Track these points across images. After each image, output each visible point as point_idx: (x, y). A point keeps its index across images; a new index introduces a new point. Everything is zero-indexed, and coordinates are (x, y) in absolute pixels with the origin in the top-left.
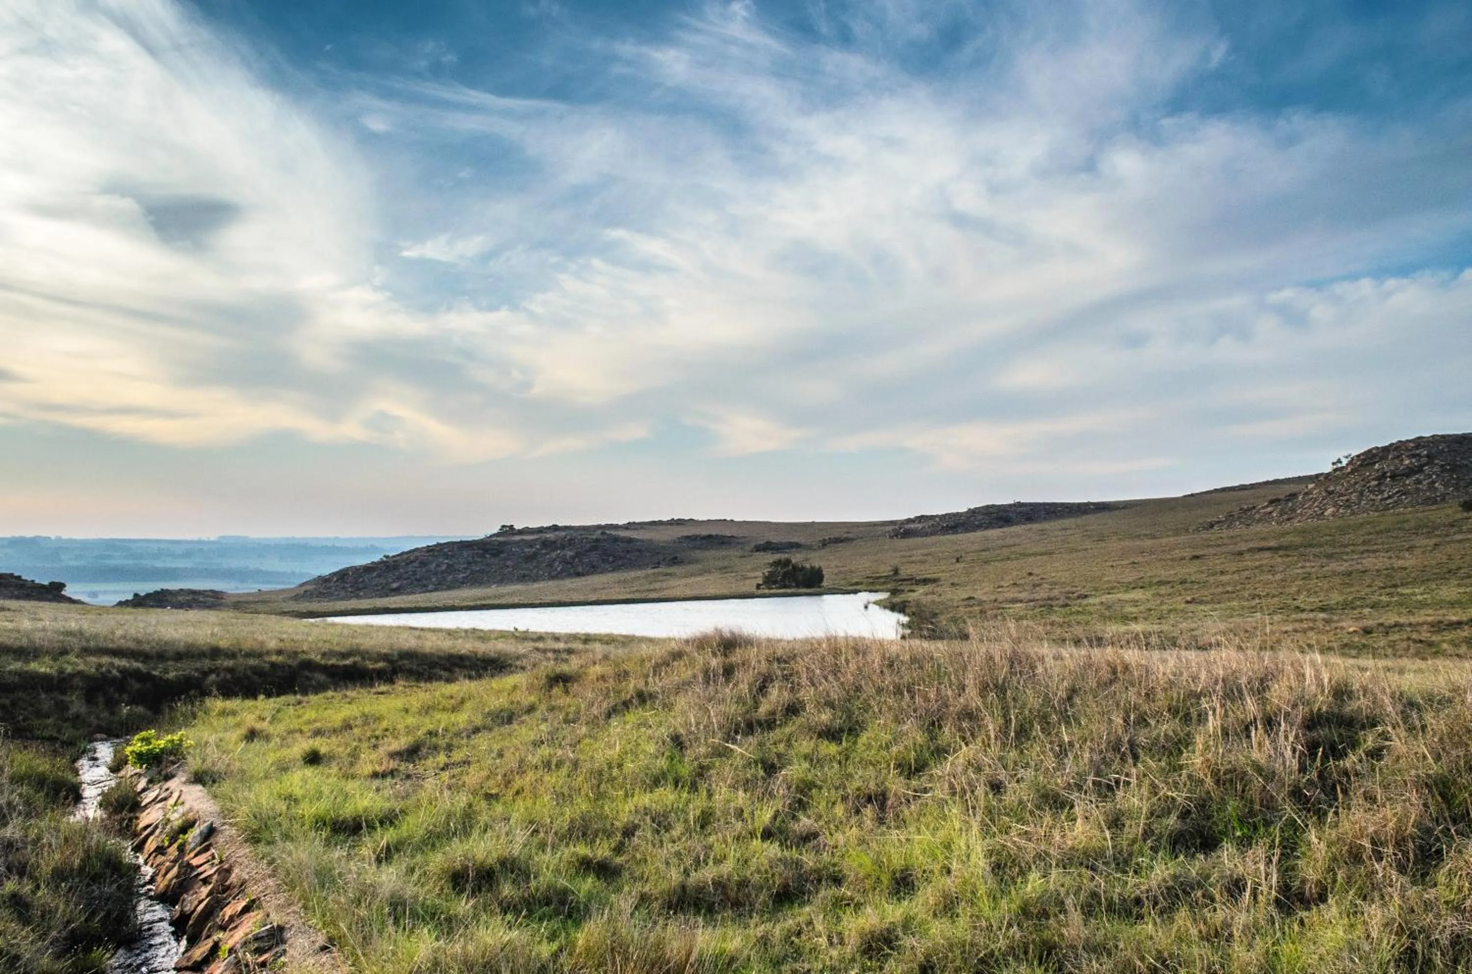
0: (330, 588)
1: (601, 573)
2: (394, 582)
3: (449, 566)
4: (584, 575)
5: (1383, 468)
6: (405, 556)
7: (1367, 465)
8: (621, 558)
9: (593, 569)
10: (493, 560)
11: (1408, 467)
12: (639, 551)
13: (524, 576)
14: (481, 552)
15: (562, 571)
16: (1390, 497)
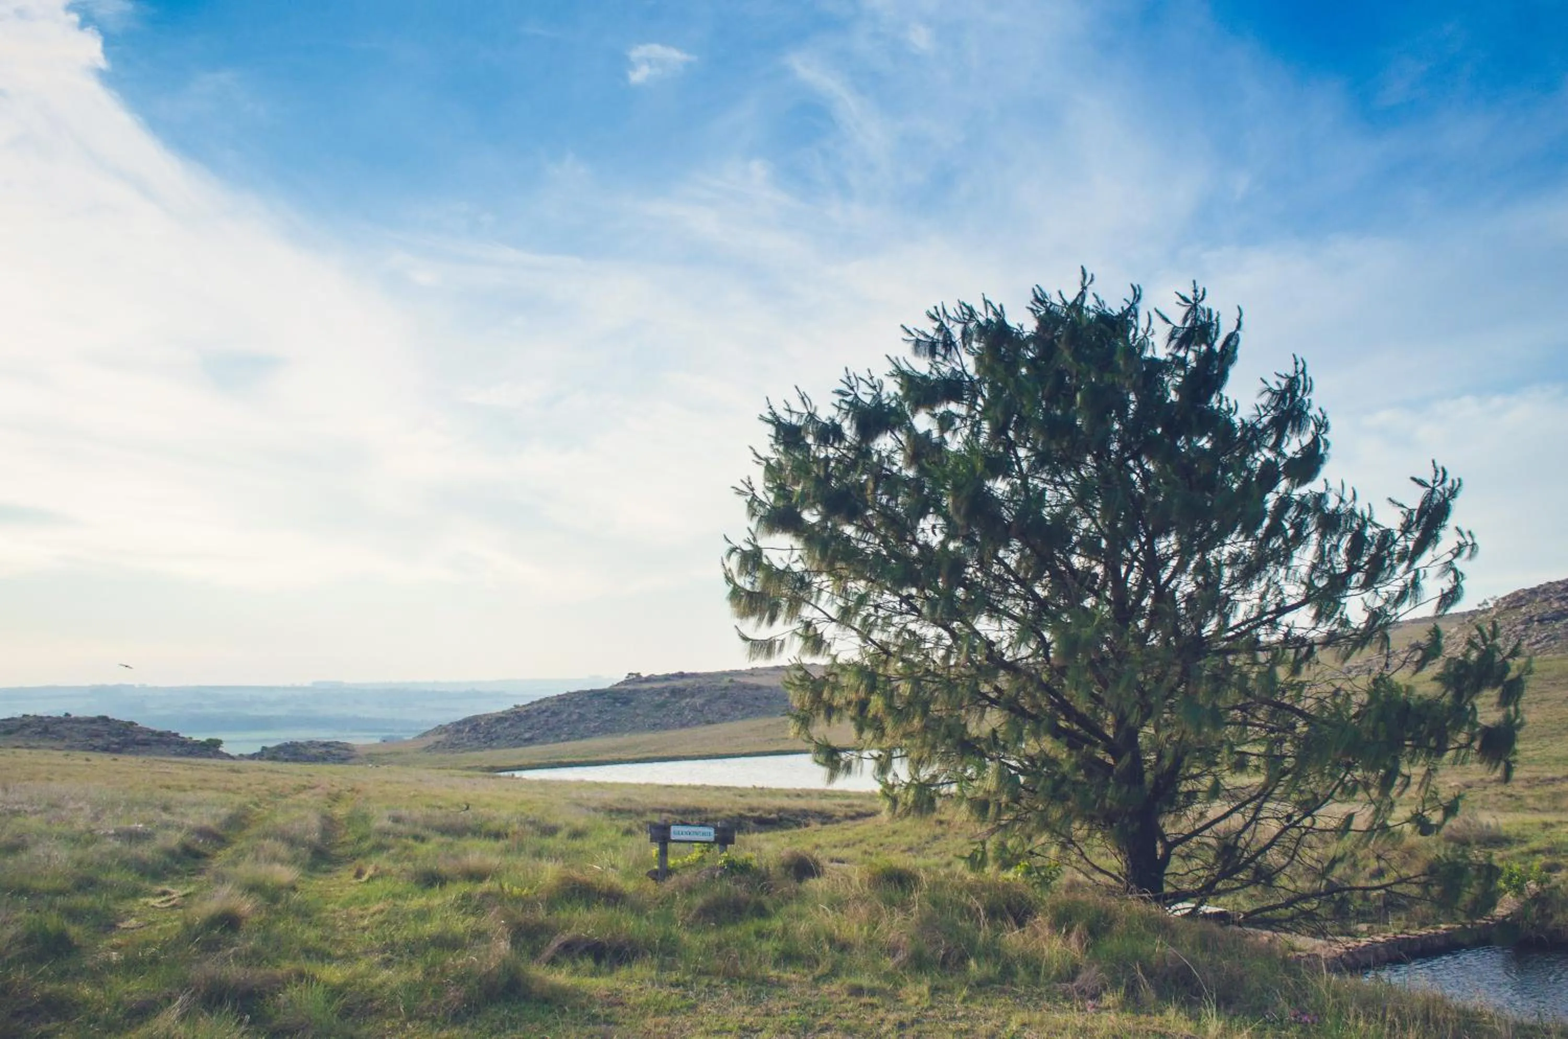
0: (462, 739)
1: (731, 720)
2: (526, 732)
3: (581, 715)
4: (713, 723)
5: (1530, 612)
6: (536, 706)
7: (1513, 608)
8: (750, 706)
9: (724, 717)
10: (622, 709)
11: (1557, 611)
12: (766, 698)
13: (655, 725)
14: (611, 700)
15: (694, 718)
16: (1538, 642)
